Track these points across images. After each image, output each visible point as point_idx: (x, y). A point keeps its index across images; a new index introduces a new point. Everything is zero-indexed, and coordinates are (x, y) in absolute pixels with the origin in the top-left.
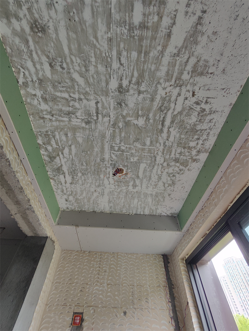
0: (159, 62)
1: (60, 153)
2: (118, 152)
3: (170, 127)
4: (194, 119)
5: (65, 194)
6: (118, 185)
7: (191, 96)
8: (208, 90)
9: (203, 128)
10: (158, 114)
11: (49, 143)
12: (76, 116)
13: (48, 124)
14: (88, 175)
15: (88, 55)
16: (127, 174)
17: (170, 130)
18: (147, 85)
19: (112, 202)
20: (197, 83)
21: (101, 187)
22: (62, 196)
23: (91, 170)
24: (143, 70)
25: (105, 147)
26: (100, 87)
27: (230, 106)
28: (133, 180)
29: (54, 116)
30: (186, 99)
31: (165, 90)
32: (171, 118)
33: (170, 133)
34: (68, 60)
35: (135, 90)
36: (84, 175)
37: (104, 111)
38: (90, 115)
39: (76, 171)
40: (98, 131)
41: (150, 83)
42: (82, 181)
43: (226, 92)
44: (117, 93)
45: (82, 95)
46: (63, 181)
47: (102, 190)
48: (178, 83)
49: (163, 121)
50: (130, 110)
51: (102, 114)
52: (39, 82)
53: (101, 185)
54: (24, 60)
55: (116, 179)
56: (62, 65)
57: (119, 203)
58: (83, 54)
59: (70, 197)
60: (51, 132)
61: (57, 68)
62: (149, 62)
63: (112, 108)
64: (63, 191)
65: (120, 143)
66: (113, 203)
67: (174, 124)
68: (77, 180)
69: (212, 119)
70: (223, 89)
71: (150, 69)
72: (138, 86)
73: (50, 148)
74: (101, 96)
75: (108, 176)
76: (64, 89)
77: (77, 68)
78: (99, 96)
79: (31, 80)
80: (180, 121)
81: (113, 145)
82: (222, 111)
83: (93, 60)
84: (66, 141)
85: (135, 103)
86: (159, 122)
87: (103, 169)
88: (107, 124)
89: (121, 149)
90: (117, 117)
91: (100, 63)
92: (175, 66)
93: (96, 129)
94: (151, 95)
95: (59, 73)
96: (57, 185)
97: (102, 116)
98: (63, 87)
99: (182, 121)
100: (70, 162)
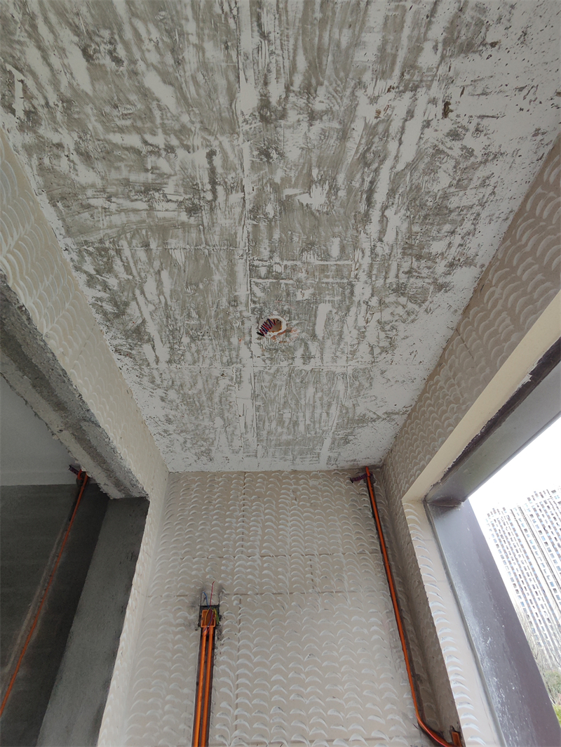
0: (361, 19)
1: (137, 292)
2: (266, 280)
3: (387, 207)
4: (444, 180)
5: (158, 386)
6: (271, 359)
7: (440, 115)
8: (484, 94)
9: (465, 202)
10: (358, 172)
11: (110, 270)
12: (163, 196)
13: (101, 222)
14: (204, 339)
15: (177, 12)
16: (290, 331)
17: (385, 214)
18: (329, 93)
19: (259, 397)
20: (457, 74)
21: (234, 365)
22: (152, 391)
23: (210, 328)
24: (319, 49)
25: (237, 269)
26: (214, 109)
27: (534, 138)
28: (303, 344)
29: (114, 199)
30: (427, 124)
31: (376, 103)
32: (388, 182)
33: (387, 221)
34: (129, 35)
35: (300, 110)
36: (195, 340)
37: (230, 177)
38: (195, 189)
39: (176, 333)
40: (217, 229)
41: (338, 86)
42: (193, 354)
43: (528, 98)
44: (258, 124)
45: (172, 136)
46: (151, 359)
47: (237, 371)
48: (409, 80)
49: (371, 192)
50: (291, 169)
51: (226, 183)
52: (63, 106)
53: (234, 360)
54: (18, 47)
55: (266, 343)
56: (115, 49)
57: (275, 398)
58: (163, 13)
59: (169, 392)
60: (110, 243)
61: (102, 62)
62: (336, 20)
63: (247, 165)
64: (153, 382)
65: (271, 258)
66: (262, 398)
67: (397, 196)
68: (180, 352)
69: (488, 178)
70: (521, 89)
71: (338, 45)
72: (308, 98)
73: (113, 282)
74: (218, 136)
75: (247, 338)
76: (128, 123)
77: (153, 57)
78: (213, 135)
79: (43, 102)
80: (411, 188)
81: (256, 263)
82: (516, 153)
83: (191, 27)
84: (147, 261)
85: (303, 149)
86: (362, 195)
87: (236, 323)
88: (238, 210)
89: (273, 272)
90: (261, 190)
91: (209, 36)
92: (403, 27)
93: (213, 226)
94: (340, 123)
95: (109, 76)
96: (141, 369)
97: (226, 189)
98: (124, 116)
99: (416, 187)
100: (161, 313)
